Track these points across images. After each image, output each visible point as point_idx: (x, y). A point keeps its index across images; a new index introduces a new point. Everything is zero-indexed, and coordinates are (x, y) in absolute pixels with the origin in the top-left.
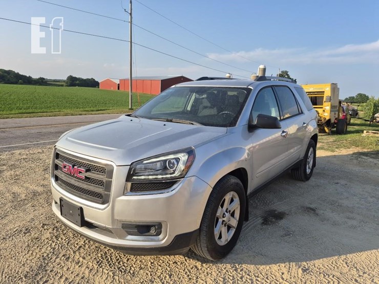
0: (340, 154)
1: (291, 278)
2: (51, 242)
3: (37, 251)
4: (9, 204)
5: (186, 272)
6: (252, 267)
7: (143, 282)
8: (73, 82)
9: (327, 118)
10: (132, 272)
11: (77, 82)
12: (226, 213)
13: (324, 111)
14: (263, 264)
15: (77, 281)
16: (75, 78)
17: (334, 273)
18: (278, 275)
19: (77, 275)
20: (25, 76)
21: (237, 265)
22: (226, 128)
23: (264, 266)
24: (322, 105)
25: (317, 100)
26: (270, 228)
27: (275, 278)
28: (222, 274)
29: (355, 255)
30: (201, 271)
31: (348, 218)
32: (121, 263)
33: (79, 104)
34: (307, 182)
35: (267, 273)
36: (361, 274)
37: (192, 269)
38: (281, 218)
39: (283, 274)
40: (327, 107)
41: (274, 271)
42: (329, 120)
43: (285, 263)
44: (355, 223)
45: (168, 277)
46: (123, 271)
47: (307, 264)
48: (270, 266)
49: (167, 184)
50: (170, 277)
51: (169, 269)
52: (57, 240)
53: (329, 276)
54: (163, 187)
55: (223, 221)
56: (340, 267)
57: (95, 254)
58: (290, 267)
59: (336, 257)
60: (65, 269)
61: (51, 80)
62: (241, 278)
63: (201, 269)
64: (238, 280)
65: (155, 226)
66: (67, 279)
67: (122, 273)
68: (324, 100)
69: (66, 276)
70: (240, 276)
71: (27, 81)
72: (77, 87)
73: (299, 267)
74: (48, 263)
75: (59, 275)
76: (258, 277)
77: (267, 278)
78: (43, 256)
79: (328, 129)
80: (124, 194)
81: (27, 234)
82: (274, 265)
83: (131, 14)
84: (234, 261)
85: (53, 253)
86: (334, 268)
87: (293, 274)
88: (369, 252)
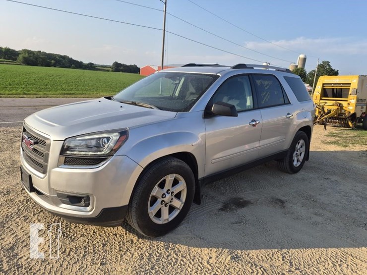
0: (352, 150)
1: (216, 263)
2: (20, 204)
3: (5, 210)
4: (6, 170)
5: (120, 244)
6: (183, 248)
7: (78, 247)
8: (118, 67)
9: (352, 112)
10: (73, 237)
11: (122, 68)
12: (166, 194)
13: (349, 104)
14: (197, 247)
15: (24, 239)
16: (120, 64)
17: (264, 264)
18: (206, 258)
19: (26, 234)
20: (77, 61)
21: (171, 244)
22: (176, 113)
23: (196, 249)
24: (347, 98)
25: (343, 93)
26: (225, 215)
27: (200, 261)
28: (152, 250)
29: (298, 250)
30: (134, 245)
31: (316, 214)
32: (68, 229)
33: (116, 88)
34: (293, 175)
35: (196, 255)
36: (293, 269)
37: (127, 242)
38: (243, 206)
39: (210, 258)
40: (352, 100)
41: (203, 254)
42: (354, 114)
43: (218, 248)
44: (319, 219)
45: (102, 246)
46: (66, 235)
47: (242, 253)
48: (202, 249)
49: (95, 161)
50: (103, 247)
51: (106, 239)
52: (27, 203)
53: (256, 267)
54: (92, 163)
55: (163, 201)
56: (274, 260)
57: (50, 218)
58: (221, 253)
59: (276, 250)
60: (19, 228)
61: (99, 66)
62: (168, 256)
63: (135, 244)
64: (164, 257)
65: (84, 198)
66: (17, 236)
67: (64, 237)
68: (350, 92)
69: (17, 233)
70: (167, 254)
71: (79, 65)
72: (121, 72)
73: (230, 254)
74: (8, 221)
75: (13, 232)
76: (185, 257)
77: (193, 260)
78: (8, 215)
79: (352, 123)
80: (58, 166)
81: (6, 196)
82: (206, 249)
83: (165, 3)
84: (170, 240)
85: (17, 213)
86: (268, 260)
87: (220, 260)
88: (314, 250)
